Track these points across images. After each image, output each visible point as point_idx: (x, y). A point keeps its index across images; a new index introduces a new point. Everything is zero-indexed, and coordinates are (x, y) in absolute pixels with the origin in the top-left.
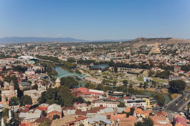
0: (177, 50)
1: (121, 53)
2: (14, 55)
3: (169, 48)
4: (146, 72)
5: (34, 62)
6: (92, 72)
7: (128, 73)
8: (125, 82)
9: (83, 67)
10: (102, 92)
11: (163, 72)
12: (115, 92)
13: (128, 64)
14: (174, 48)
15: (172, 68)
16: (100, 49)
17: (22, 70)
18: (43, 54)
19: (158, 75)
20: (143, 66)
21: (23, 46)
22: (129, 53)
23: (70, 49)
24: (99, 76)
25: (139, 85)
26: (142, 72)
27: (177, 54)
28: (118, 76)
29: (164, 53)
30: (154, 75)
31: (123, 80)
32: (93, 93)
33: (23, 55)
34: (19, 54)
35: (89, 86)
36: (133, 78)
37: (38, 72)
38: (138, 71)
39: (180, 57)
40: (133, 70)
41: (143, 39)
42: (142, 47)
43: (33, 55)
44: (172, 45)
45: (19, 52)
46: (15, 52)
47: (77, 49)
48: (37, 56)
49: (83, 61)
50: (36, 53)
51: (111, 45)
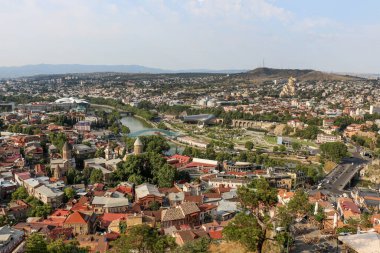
0: (323, 91)
1: (232, 94)
2: (47, 96)
3: (311, 87)
4: (280, 128)
5: (83, 110)
6: (187, 127)
7: (249, 129)
8: (250, 145)
9: (169, 117)
10: (215, 163)
11: (307, 129)
12: (238, 163)
13: (249, 114)
14: (317, 89)
15: (318, 122)
16: (196, 87)
17: (69, 123)
18: (95, 93)
19: (299, 134)
20: (274, 118)
21: (59, 81)
22: (245, 95)
23: (142, 86)
24: (201, 134)
25: (271, 150)
26: (273, 128)
27: (324, 99)
28: (233, 134)
29: (303, 96)
30: (291, 134)
31: (244, 141)
32: (201, 164)
33: (62, 96)
34: (55, 95)
35: (191, 152)
36: (258, 139)
37: (95, 126)
38: (266, 126)
39: (330, 103)
40: (257, 124)
41: (267, 71)
42: (265, 83)
43: (77, 97)
44: (314, 83)
45: (53, 92)
46: (47, 91)
47: (154, 86)
48: (85, 97)
49: (168, 107)
50: (83, 93)
51: (212, 78)
